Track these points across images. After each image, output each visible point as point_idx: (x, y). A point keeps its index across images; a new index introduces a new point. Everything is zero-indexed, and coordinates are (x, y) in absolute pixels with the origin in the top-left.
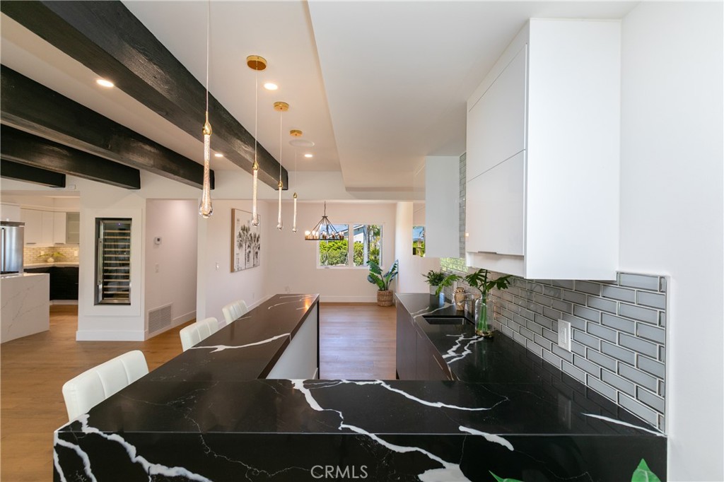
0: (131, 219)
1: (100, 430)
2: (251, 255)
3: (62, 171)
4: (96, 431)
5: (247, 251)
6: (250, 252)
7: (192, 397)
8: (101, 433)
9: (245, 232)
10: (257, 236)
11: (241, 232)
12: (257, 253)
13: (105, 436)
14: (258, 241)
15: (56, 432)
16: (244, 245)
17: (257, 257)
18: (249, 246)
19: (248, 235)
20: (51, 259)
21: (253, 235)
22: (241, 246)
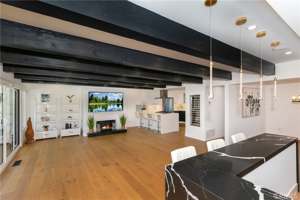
0: (200, 95)
1: (175, 171)
2: (254, 110)
3: (180, 82)
4: (174, 170)
5: (252, 108)
6: (253, 108)
7: (205, 172)
8: (175, 172)
9: (250, 98)
10: (258, 100)
11: (248, 98)
12: (258, 109)
13: (176, 173)
14: (258, 102)
15: (166, 166)
16: (249, 105)
17: (258, 111)
18: (252, 105)
19: (252, 100)
20: (180, 108)
21: (255, 100)
22: (247, 105)
